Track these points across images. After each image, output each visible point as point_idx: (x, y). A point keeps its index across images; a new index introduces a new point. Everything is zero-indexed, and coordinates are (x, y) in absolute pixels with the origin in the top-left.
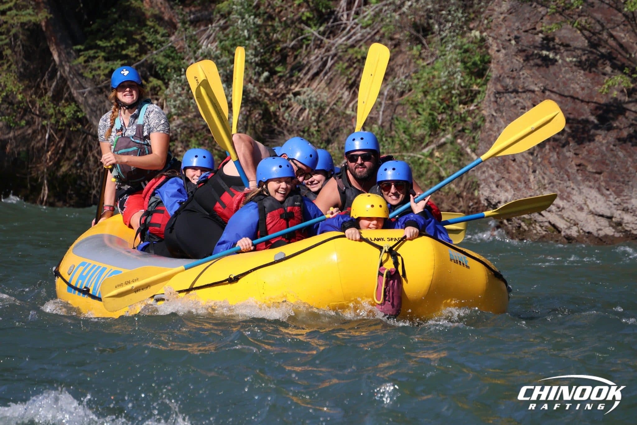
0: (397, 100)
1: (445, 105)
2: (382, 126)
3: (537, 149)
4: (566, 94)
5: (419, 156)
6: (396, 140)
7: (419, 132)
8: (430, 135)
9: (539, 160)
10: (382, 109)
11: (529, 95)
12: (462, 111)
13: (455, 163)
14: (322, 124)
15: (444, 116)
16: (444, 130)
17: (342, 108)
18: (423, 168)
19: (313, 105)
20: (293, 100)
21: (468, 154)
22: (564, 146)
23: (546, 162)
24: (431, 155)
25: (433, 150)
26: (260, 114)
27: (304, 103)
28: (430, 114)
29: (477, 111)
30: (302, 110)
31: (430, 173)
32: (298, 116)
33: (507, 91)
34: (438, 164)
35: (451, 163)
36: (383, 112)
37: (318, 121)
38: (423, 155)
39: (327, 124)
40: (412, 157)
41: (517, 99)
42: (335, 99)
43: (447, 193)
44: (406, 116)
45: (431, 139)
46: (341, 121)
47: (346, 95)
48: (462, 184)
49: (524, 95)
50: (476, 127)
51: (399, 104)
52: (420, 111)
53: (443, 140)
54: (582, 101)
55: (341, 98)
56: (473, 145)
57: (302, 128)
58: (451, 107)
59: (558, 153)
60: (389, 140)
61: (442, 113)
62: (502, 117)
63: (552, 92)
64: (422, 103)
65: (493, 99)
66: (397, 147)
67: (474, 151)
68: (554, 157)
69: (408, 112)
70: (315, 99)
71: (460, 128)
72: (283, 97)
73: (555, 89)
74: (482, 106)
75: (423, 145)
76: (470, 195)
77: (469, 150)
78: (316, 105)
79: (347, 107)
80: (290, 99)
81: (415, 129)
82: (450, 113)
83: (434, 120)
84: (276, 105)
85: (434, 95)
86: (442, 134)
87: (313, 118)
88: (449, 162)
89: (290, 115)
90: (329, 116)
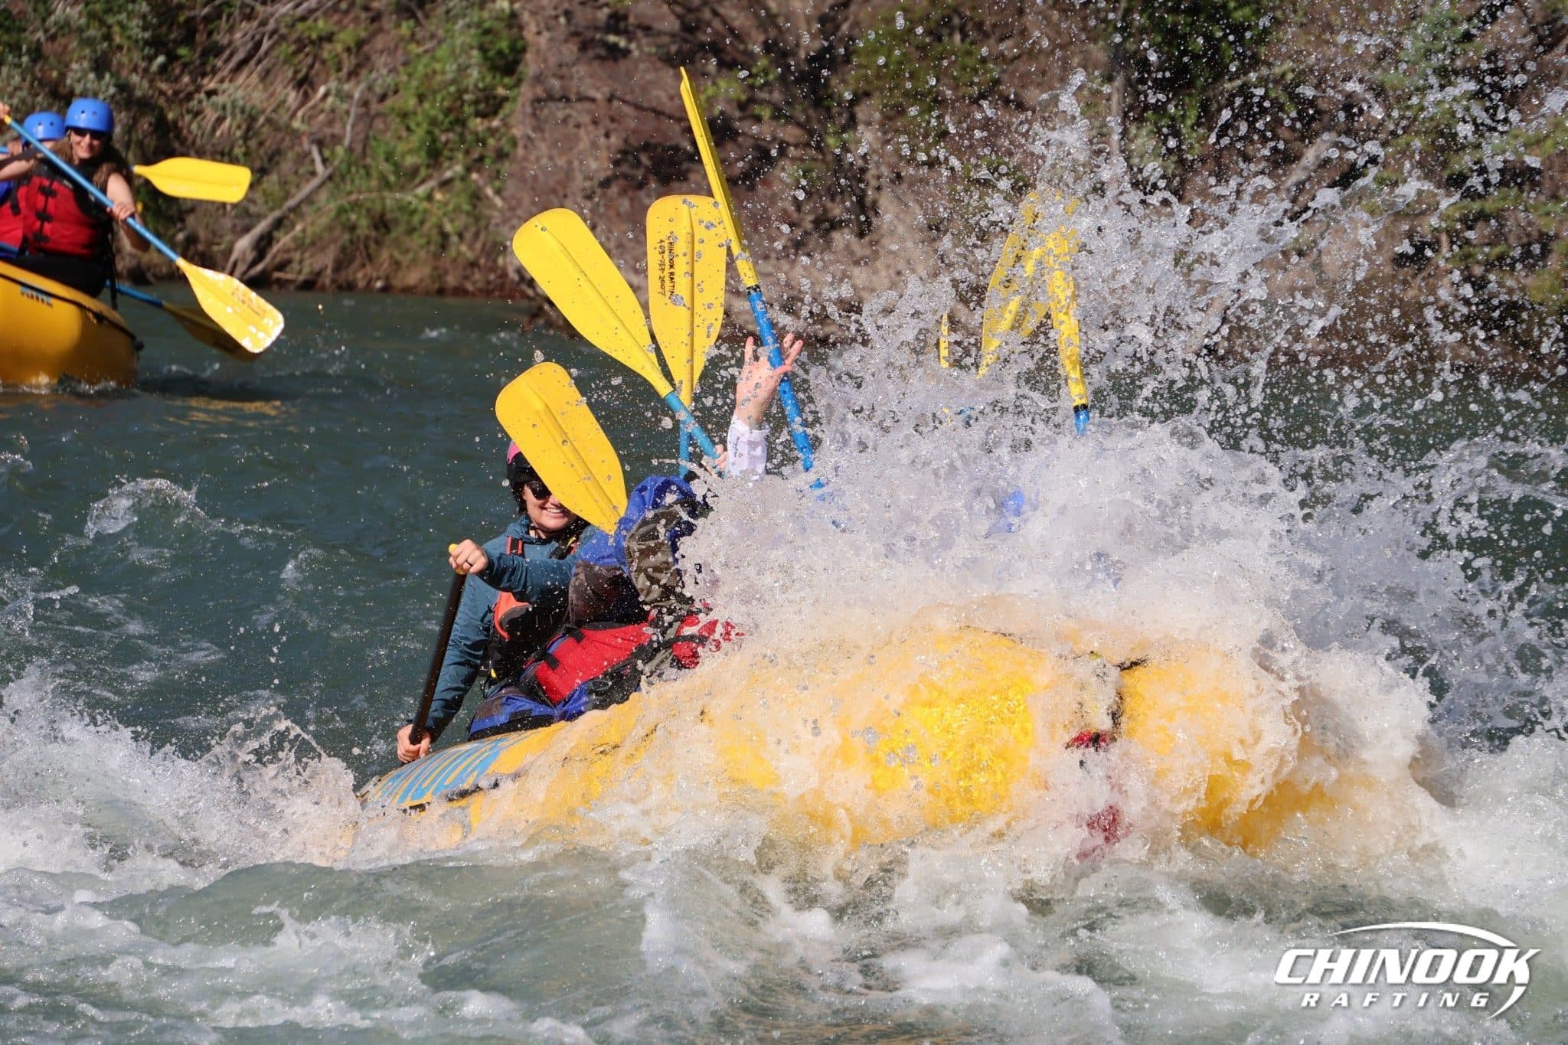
0: (375, 107)
1: (451, 117)
2: (350, 150)
3: (599, 191)
4: (646, 105)
5: (409, 198)
6: (374, 173)
7: (410, 160)
8: (428, 166)
9: (602, 210)
10: (351, 121)
11: (587, 105)
12: (480, 128)
13: (468, 213)
14: (253, 143)
15: (451, 135)
16: (450, 159)
17: (285, 118)
18: (416, 219)
19: (238, 111)
20: (205, 103)
21: (487, 197)
22: (641, 186)
23: (612, 213)
24: (429, 197)
25: (432, 190)
26: (150, 124)
27: (224, 108)
28: (429, 132)
29: (503, 130)
30: (220, 120)
31: (427, 226)
32: (214, 130)
33: (551, 97)
34: (440, 213)
35: (461, 211)
36: (353, 126)
37: (246, 138)
38: (416, 196)
39: (261, 144)
40: (397, 200)
41: (568, 111)
42: (273, 103)
43: (454, 260)
44: (389, 134)
45: (430, 171)
46: (283, 140)
47: (292, 97)
48: (478, 246)
49: (579, 106)
50: (501, 156)
51: (378, 115)
52: (413, 126)
53: (448, 174)
54: (670, 117)
55: (284, 101)
56: (497, 184)
57: (219, 148)
58: (462, 122)
59: (632, 200)
60: (362, 172)
61: (447, 130)
62: (544, 140)
63: (624, 102)
64: (415, 113)
65: (529, 110)
66: (374, 183)
67: (498, 192)
68: (625, 205)
69: (393, 127)
70: (241, 103)
71: (476, 155)
72: (189, 97)
73: (628, 98)
74: (512, 121)
75: (417, 180)
76: (490, 264)
77: (489, 192)
78: (243, 111)
79: (293, 116)
80: (200, 102)
81: (403, 156)
82: (458, 129)
83: (434, 140)
84: (178, 111)
85: (434, 101)
86: (446, 164)
87: (239, 133)
88: (457, 209)
89: (200, 127)
90: (265, 129)
